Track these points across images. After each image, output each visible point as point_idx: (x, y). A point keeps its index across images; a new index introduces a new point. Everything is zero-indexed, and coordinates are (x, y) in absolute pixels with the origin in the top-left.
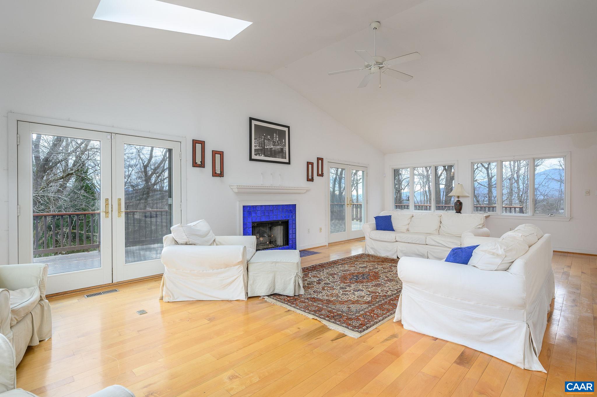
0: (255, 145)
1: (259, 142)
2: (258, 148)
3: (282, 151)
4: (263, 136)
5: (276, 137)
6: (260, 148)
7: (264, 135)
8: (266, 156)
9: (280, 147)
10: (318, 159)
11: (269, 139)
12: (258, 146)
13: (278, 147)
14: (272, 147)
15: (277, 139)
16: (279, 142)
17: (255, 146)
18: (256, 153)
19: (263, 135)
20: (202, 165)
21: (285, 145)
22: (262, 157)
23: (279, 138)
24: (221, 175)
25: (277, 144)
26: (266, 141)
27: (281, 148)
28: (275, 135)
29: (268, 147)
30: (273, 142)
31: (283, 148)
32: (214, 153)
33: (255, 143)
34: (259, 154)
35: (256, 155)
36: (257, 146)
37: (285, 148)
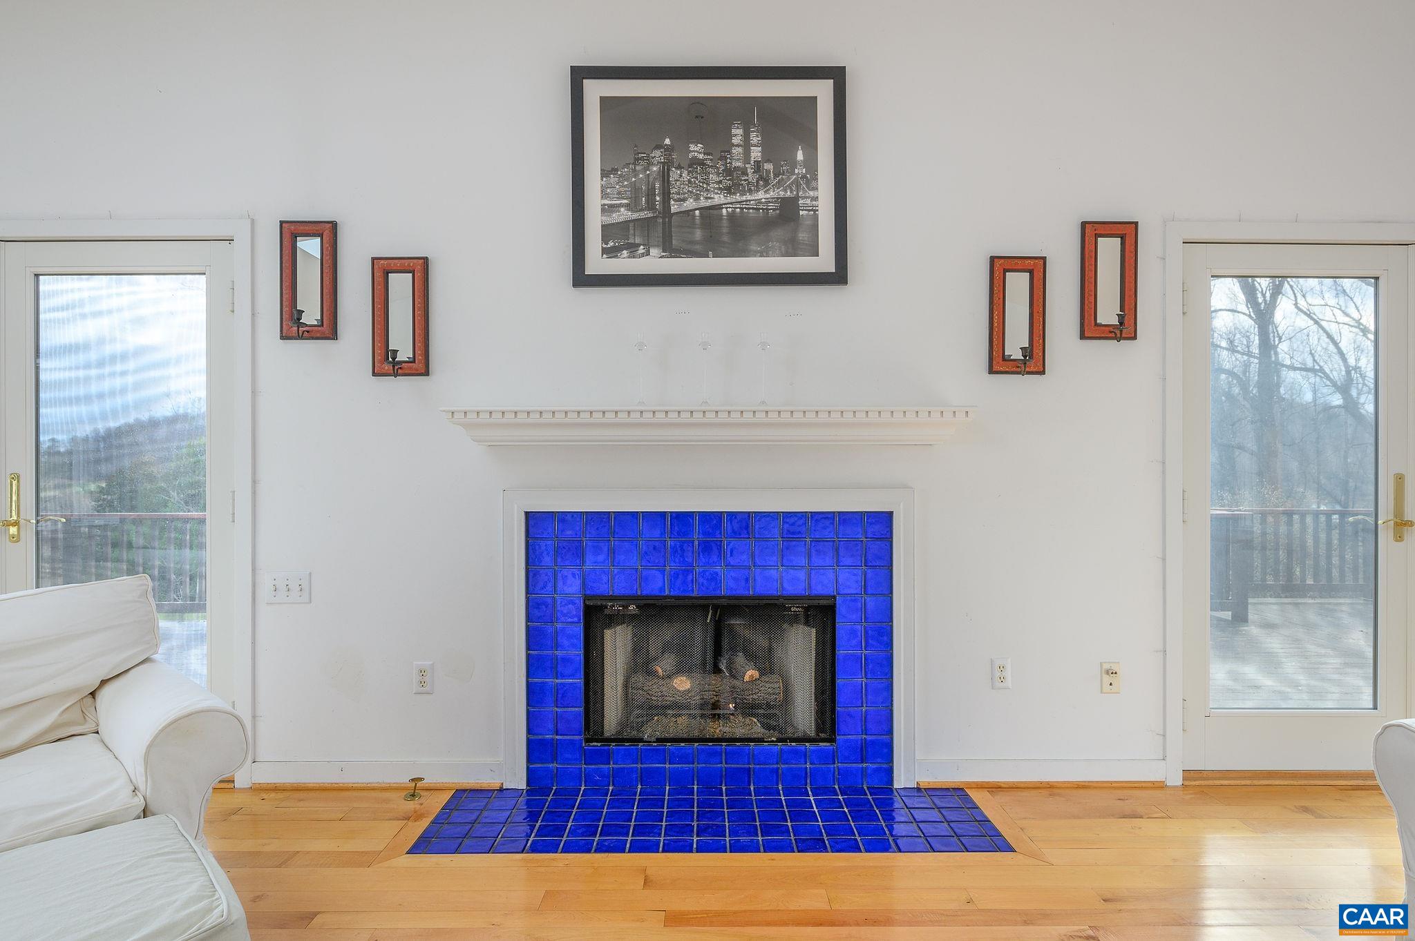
0: (606, 202)
1: (633, 185)
2: (624, 215)
3: (788, 212)
4: (657, 153)
5: (747, 145)
6: (635, 216)
7: (667, 141)
8: (671, 251)
9: (772, 194)
10: (1091, 232)
11: (695, 162)
12: (627, 206)
13: (761, 195)
14: (719, 199)
15: (756, 153)
16: (768, 166)
17: (607, 209)
18: (611, 244)
19: (658, 147)
20: (328, 329)
21: (810, 179)
22: (654, 262)
23: (763, 145)
24: (420, 365)
25: (752, 177)
26: (674, 174)
27: (784, 201)
28: (740, 132)
29: (690, 204)
30: (729, 172)
31: (797, 198)
32: (383, 269)
33: (604, 195)
34: (632, 248)
35: (609, 252)
36: (621, 205)
37: (811, 193)
